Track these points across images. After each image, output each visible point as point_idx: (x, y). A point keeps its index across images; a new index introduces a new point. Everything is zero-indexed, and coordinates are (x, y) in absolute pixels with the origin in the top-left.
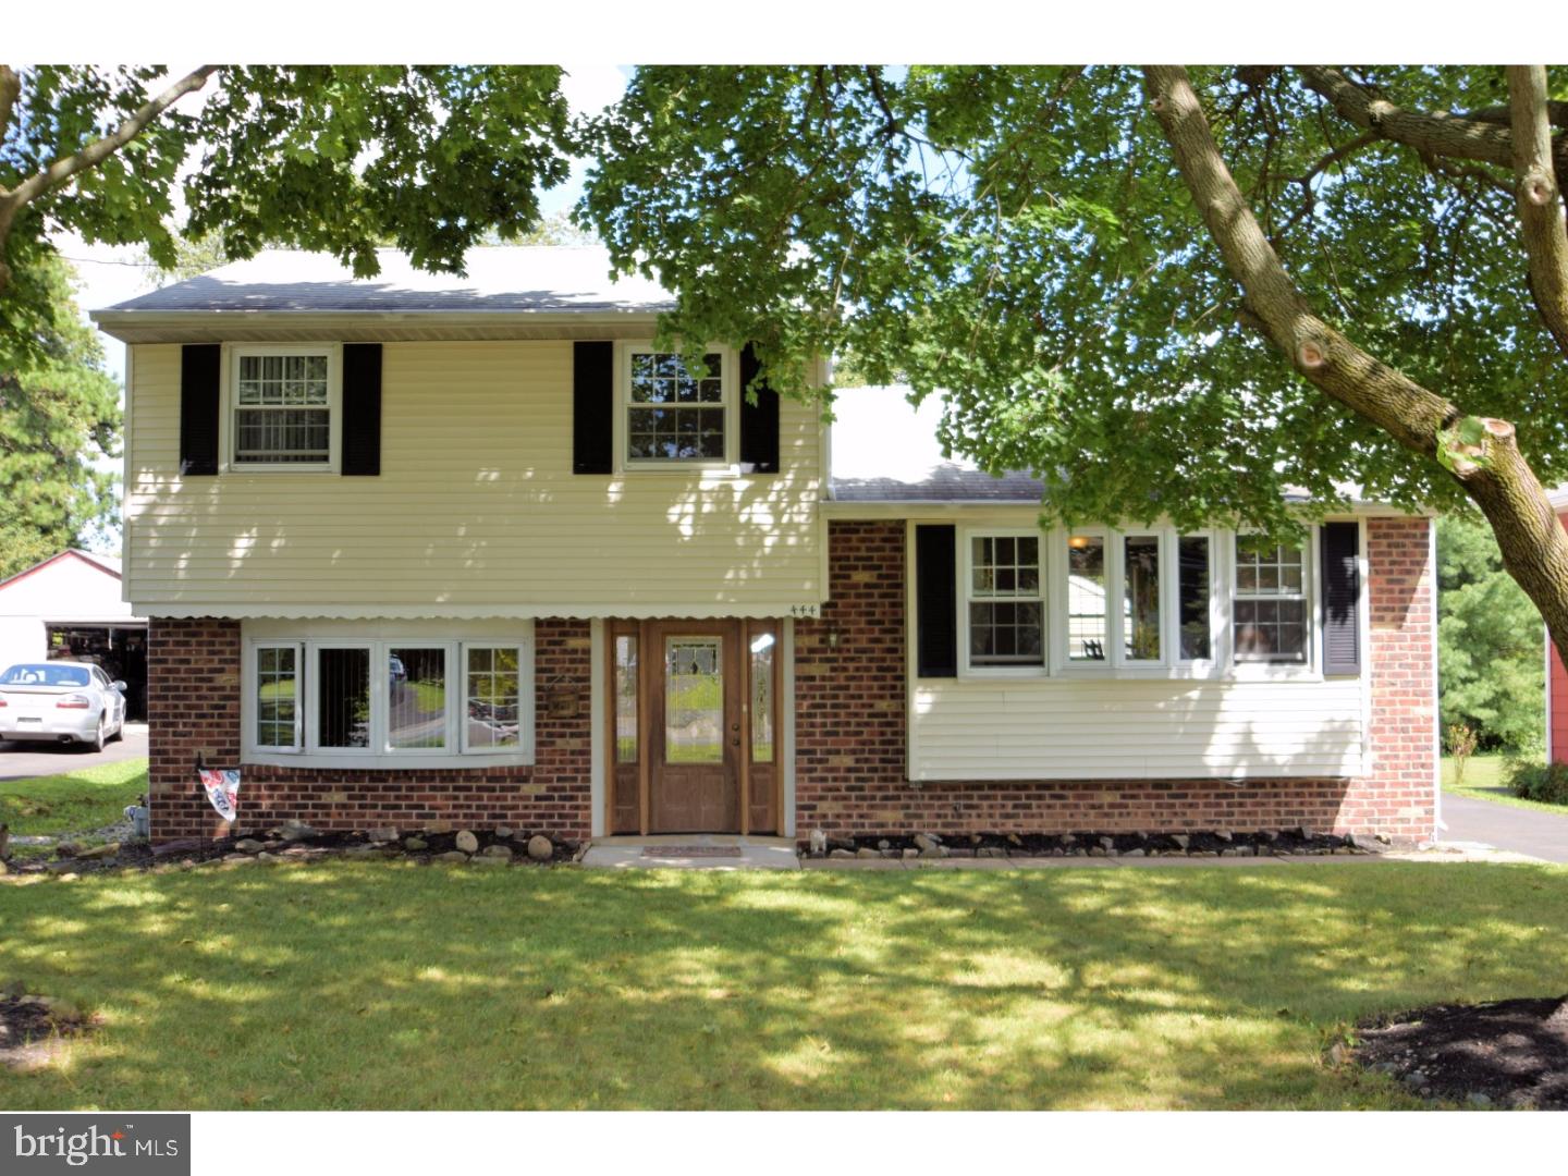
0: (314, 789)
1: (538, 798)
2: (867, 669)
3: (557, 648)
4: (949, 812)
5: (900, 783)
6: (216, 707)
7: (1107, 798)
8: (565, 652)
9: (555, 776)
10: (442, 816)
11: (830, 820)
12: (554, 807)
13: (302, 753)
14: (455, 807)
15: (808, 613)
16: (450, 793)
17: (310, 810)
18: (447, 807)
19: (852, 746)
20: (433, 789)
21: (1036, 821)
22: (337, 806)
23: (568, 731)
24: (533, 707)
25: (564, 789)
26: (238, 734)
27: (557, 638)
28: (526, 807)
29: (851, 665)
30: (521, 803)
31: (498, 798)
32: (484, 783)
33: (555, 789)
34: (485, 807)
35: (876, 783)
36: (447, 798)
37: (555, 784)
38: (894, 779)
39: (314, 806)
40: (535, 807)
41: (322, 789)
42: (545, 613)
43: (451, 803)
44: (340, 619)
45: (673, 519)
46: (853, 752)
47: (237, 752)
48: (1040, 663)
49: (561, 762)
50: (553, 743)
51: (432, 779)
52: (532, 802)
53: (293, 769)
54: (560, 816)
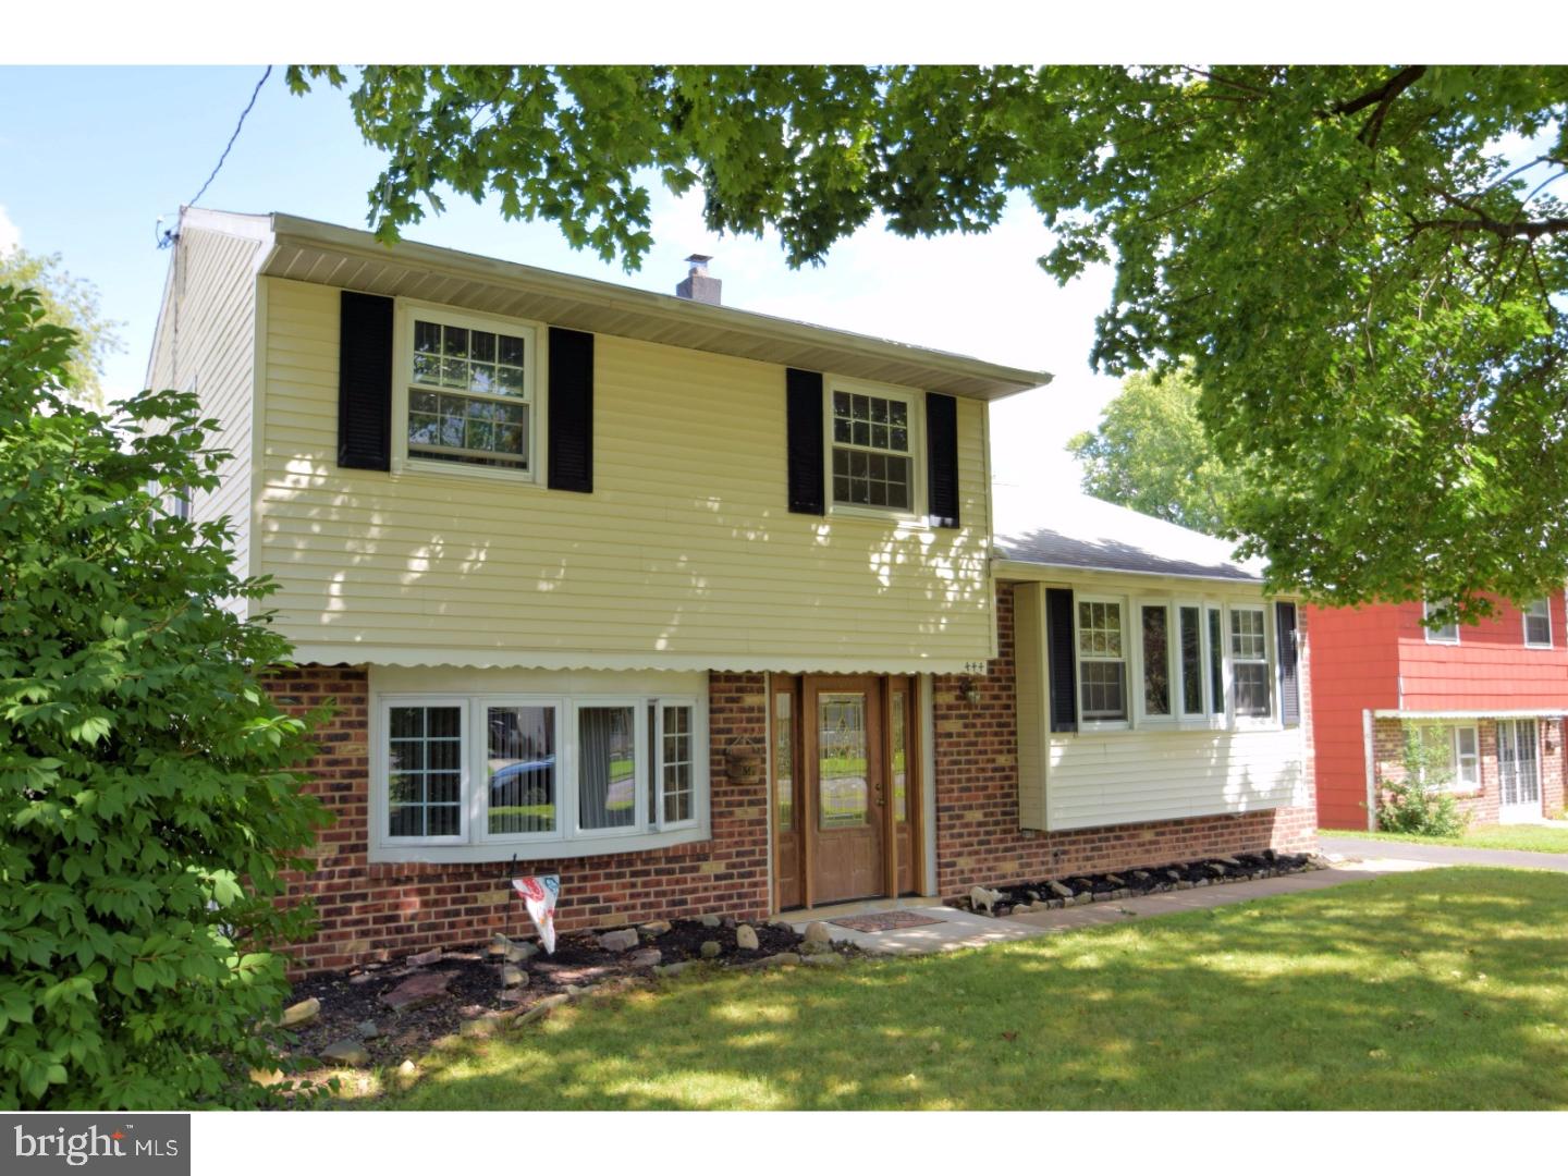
0: (468, 889)
1: (718, 878)
2: (990, 725)
3: (734, 706)
4: (1050, 858)
5: (1016, 835)
6: (338, 788)
7: (1148, 836)
8: (742, 710)
9: (734, 850)
10: (618, 909)
11: (966, 876)
12: (733, 886)
13: (470, 845)
14: (632, 896)
15: (978, 670)
16: (628, 880)
17: (463, 918)
18: (624, 896)
19: (981, 801)
20: (609, 876)
21: (1105, 861)
22: (497, 909)
23: (746, 798)
24: (708, 773)
25: (742, 865)
26: (364, 823)
27: (735, 695)
28: (706, 889)
29: (978, 721)
30: (701, 885)
31: (677, 882)
32: (663, 865)
33: (734, 866)
34: (664, 894)
35: (998, 836)
36: (624, 886)
37: (735, 860)
38: (1011, 831)
39: (469, 912)
40: (715, 888)
41: (478, 888)
42: (721, 666)
43: (628, 892)
44: (539, 669)
45: (874, 567)
46: (982, 806)
47: (365, 848)
48: (1123, 717)
49: (740, 834)
50: (731, 814)
51: (608, 865)
52: (713, 883)
53: (445, 866)
54: (740, 896)
